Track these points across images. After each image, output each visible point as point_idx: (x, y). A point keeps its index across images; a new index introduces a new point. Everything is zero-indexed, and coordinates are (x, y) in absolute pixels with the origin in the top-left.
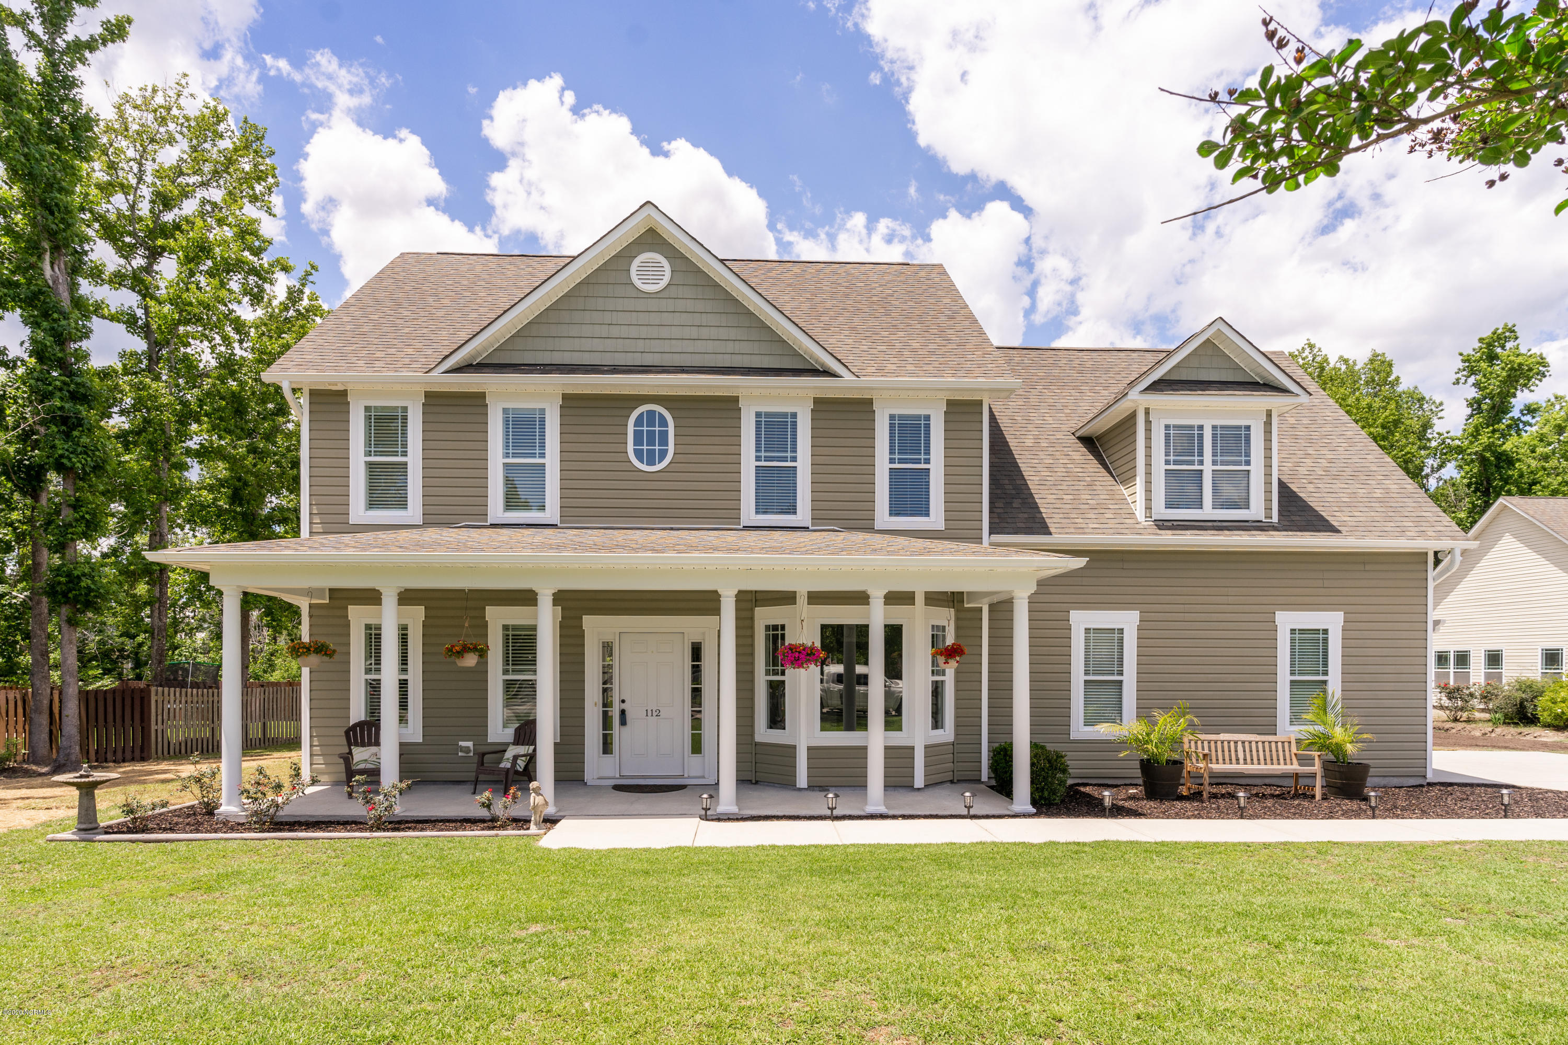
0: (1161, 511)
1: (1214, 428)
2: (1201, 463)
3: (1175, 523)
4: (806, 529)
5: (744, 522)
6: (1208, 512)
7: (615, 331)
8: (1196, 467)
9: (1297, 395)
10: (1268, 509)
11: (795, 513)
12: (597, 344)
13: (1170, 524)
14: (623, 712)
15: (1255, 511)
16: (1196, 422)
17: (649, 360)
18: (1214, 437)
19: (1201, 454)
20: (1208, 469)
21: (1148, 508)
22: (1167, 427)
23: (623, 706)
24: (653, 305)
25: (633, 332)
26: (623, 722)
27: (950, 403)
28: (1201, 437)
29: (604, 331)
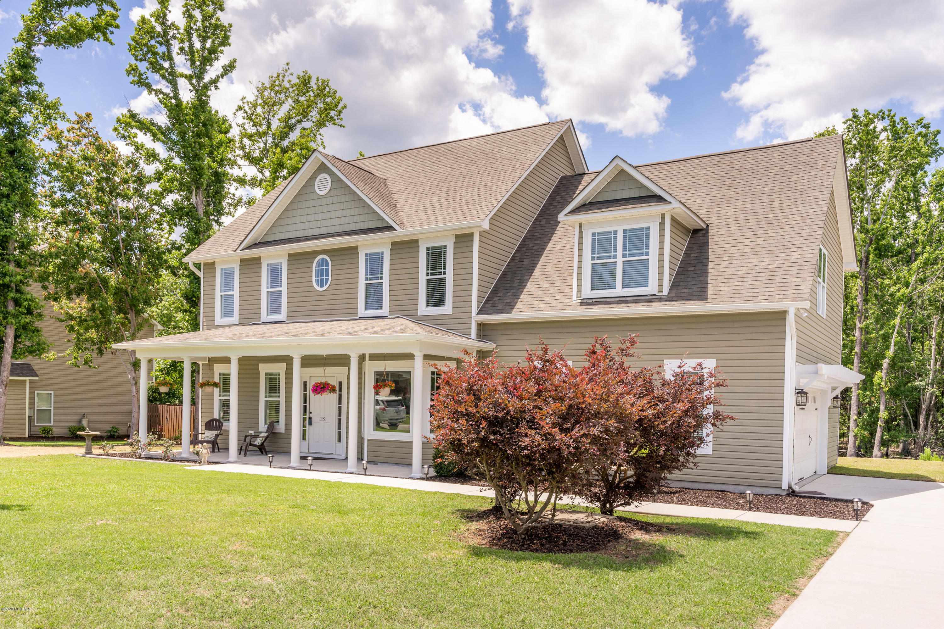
0: (588, 292)
1: (625, 231)
2: (615, 257)
3: (594, 300)
4: (385, 317)
5: (359, 315)
6: (619, 291)
7: (310, 218)
8: (612, 260)
9: (670, 202)
10: (660, 285)
11: (381, 308)
12: (302, 226)
13: (591, 301)
14: (310, 418)
15: (652, 288)
16: (612, 229)
17: (323, 231)
18: (625, 237)
19: (615, 251)
20: (619, 260)
21: (579, 291)
22: (593, 234)
23: (311, 415)
24: (324, 201)
25: (316, 217)
26: (310, 424)
27: (457, 237)
28: (616, 238)
29: (304, 219)
